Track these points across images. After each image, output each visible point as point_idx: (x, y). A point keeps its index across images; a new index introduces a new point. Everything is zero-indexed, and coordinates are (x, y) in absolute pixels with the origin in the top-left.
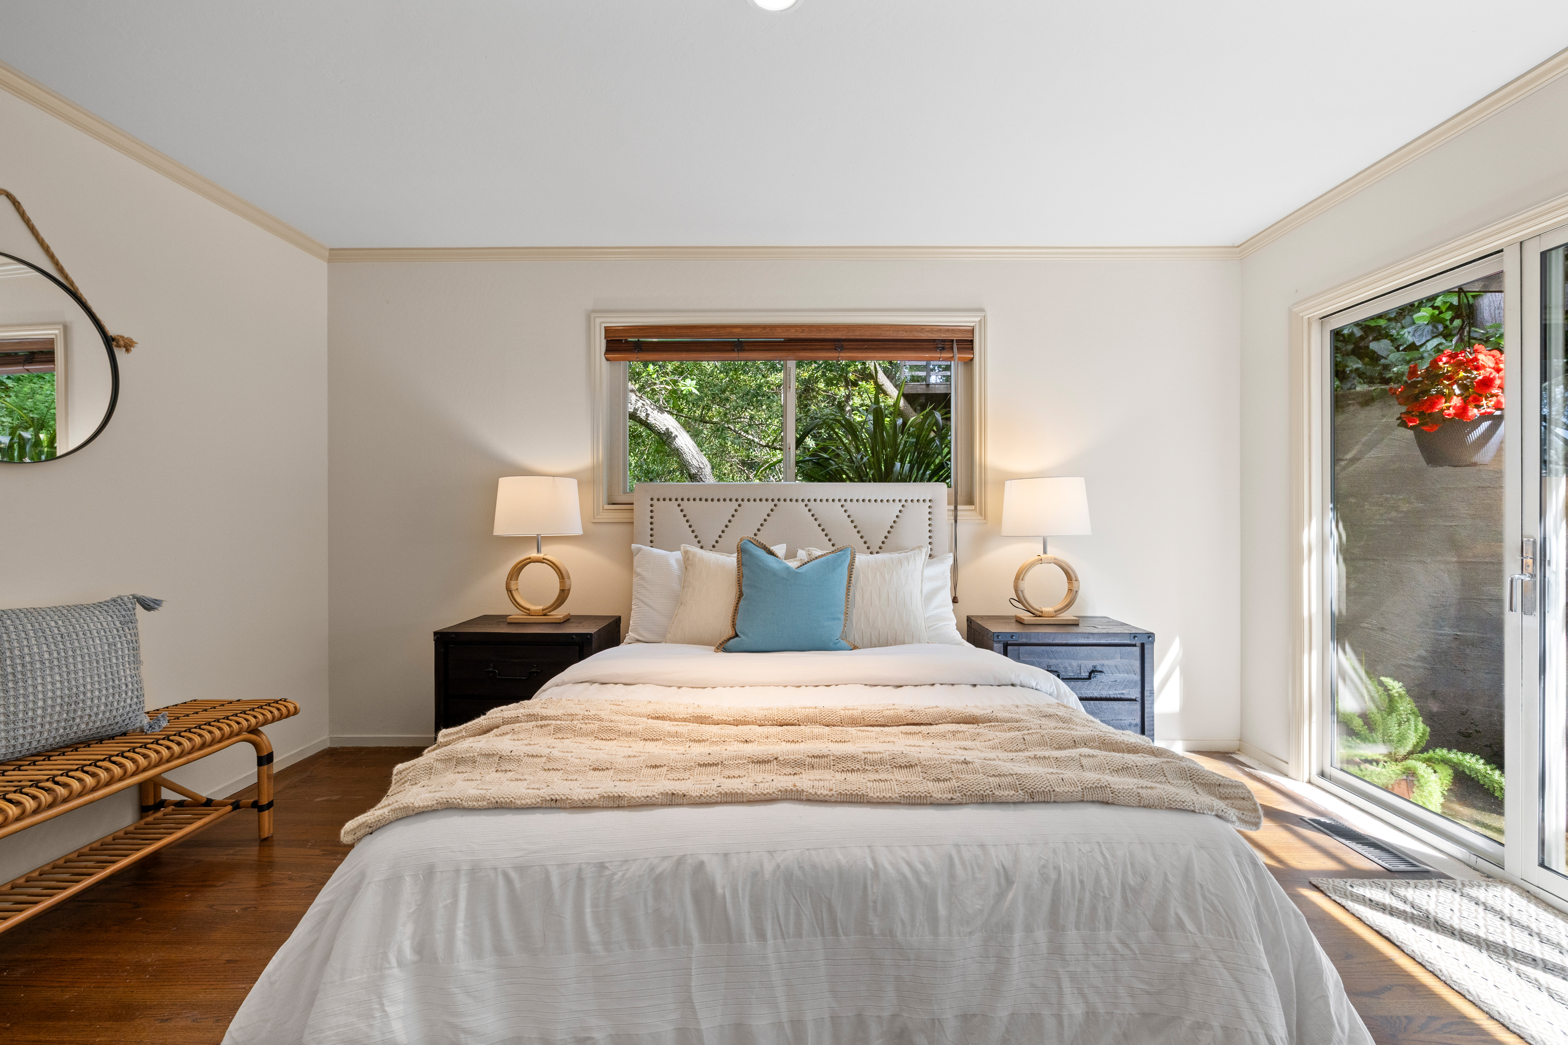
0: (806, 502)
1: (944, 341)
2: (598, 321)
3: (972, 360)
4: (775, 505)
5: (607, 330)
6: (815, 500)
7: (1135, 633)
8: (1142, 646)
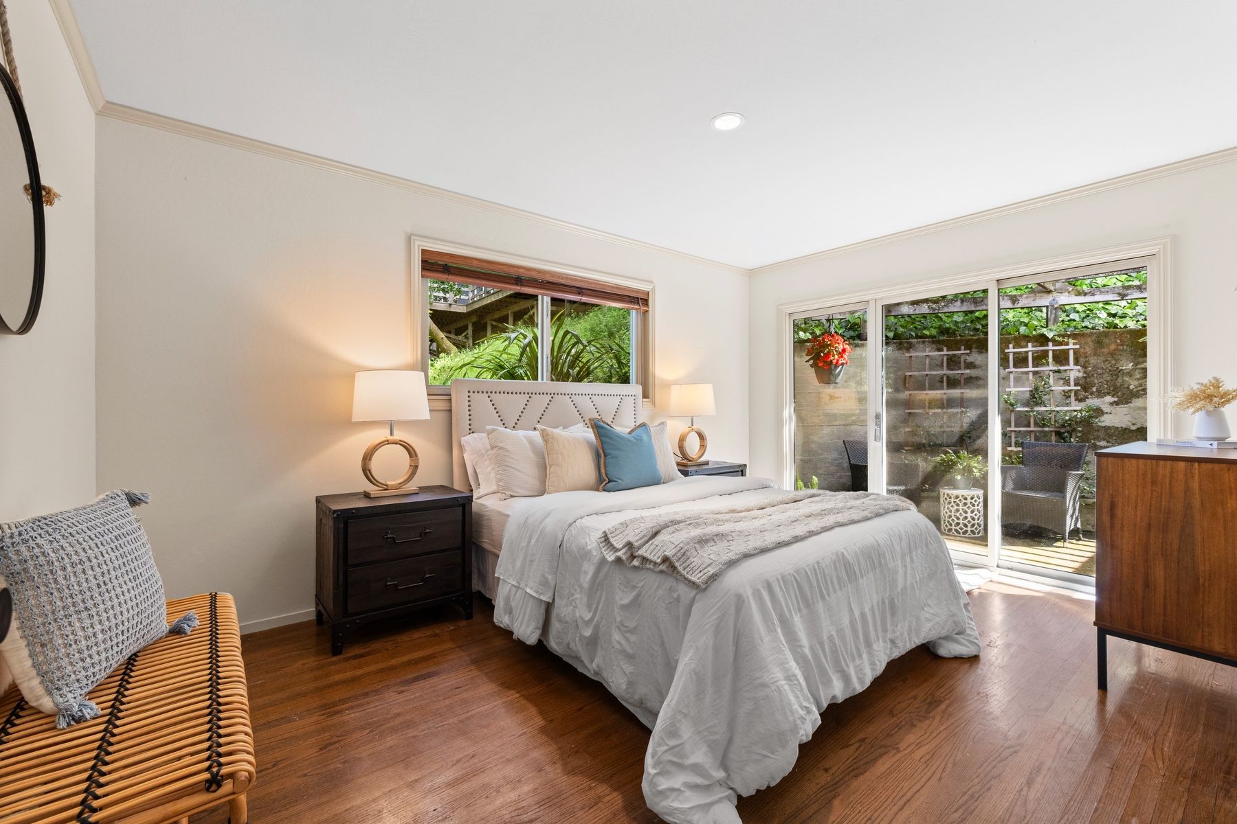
0: (570, 395)
1: (634, 297)
2: (417, 243)
3: (647, 311)
4: (552, 398)
5: (423, 251)
6: (575, 394)
7: (740, 466)
8: (742, 471)
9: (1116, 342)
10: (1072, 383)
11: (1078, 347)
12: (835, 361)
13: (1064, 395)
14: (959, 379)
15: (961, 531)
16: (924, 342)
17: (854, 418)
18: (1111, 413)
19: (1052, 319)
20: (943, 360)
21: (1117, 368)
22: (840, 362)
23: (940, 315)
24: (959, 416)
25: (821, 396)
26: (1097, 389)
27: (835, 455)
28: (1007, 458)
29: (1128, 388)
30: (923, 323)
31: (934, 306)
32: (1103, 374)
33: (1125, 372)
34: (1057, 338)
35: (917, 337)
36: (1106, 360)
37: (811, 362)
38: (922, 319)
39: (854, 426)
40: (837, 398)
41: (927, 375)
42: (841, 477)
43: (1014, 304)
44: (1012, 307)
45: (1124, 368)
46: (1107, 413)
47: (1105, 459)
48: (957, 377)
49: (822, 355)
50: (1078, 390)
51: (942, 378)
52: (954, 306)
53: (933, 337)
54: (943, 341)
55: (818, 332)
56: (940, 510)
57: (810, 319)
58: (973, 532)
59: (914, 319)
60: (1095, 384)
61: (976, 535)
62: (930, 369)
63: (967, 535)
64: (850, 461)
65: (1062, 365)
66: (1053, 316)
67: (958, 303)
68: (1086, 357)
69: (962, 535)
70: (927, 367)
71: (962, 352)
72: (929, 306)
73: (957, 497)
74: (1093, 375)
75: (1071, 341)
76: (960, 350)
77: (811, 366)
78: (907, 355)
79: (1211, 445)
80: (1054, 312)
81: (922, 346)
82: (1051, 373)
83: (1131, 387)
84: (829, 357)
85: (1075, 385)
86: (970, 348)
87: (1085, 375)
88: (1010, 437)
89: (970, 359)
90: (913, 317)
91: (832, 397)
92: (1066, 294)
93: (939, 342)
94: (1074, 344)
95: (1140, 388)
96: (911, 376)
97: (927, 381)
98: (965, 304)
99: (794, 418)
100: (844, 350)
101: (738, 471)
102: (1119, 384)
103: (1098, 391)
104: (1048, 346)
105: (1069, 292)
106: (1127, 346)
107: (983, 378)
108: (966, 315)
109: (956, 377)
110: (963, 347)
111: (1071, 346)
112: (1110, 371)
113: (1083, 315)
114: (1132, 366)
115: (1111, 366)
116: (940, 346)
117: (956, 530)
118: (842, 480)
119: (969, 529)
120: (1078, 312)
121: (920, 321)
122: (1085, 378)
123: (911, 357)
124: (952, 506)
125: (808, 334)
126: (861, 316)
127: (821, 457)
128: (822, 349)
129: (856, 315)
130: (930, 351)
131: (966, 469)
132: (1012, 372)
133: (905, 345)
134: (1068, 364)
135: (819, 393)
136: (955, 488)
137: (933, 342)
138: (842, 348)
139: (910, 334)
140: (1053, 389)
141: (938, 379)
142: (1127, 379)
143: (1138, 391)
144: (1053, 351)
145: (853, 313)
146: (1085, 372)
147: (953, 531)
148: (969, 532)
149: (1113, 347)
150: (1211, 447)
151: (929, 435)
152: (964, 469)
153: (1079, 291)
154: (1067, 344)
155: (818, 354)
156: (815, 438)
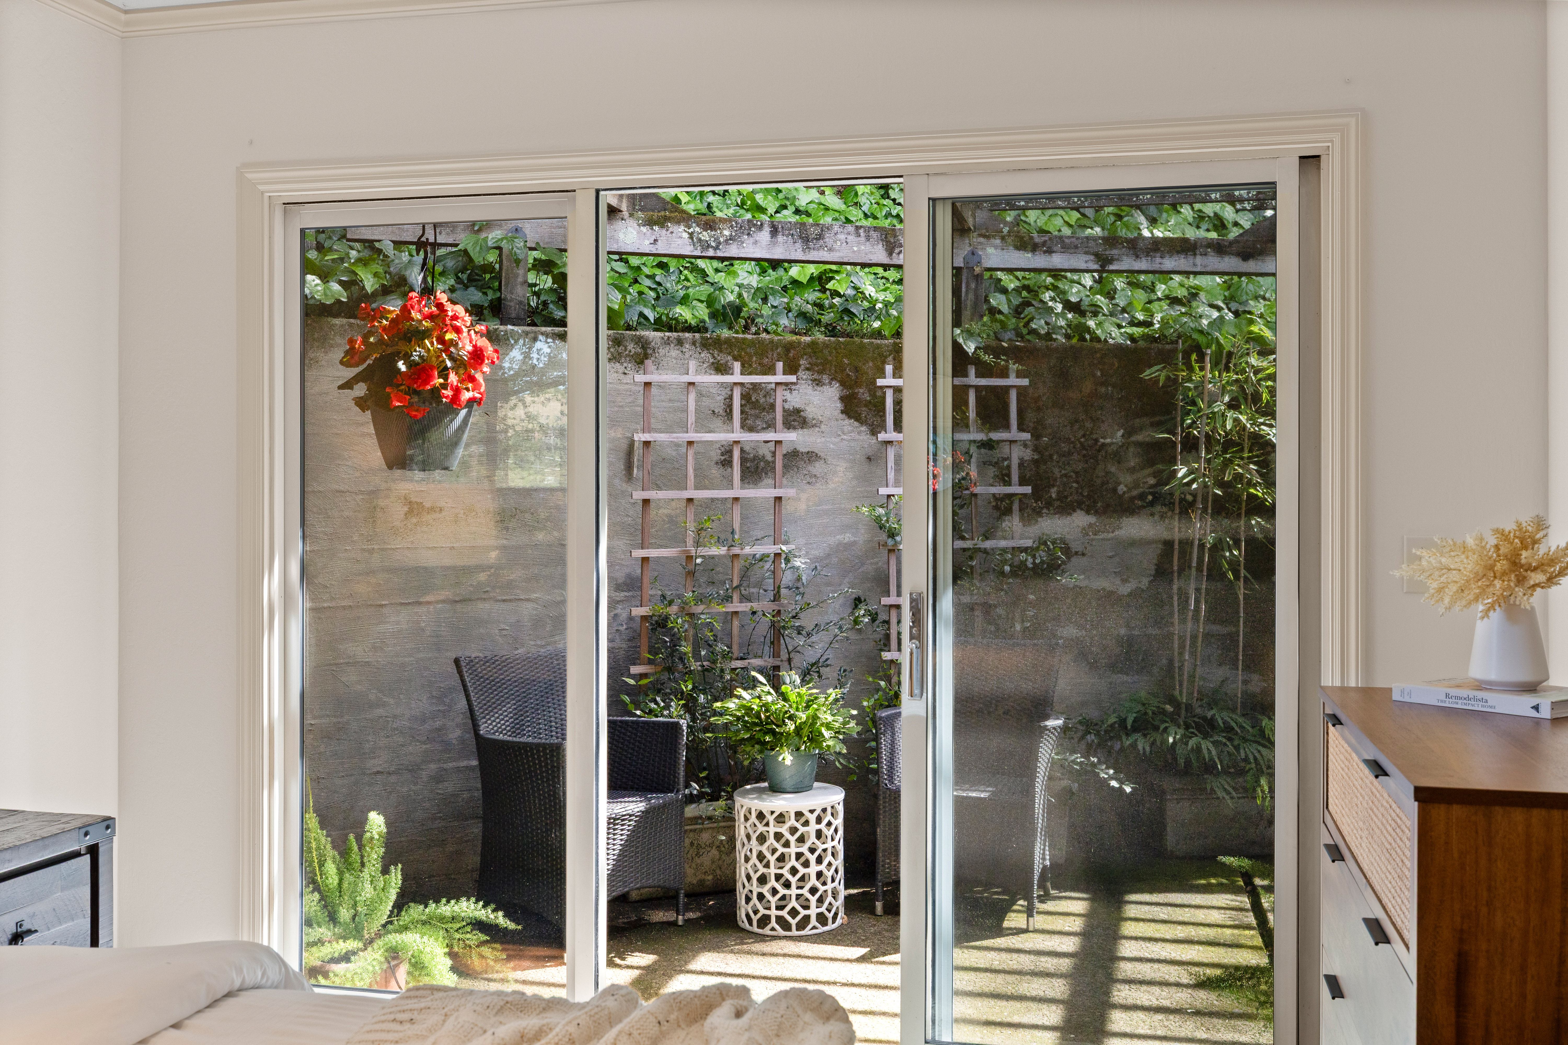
7: (86, 826)
8: (93, 851)
9: (1094, 375)
10: (1015, 477)
11: (1025, 382)
12: (448, 393)
13: (996, 508)
14: (769, 458)
15: (793, 922)
16: (680, 342)
17: (482, 577)
18: (1083, 554)
19: (969, 303)
20: (731, 397)
21: (1096, 440)
22: (466, 395)
23: (701, 263)
24: (768, 565)
25: (382, 503)
26: (1058, 493)
27: (422, 704)
28: (883, 683)
29: (1115, 490)
30: (659, 284)
31: (705, 236)
32: (1070, 453)
33: (1110, 450)
34: (987, 358)
35: (660, 325)
36: (1077, 421)
37: (360, 390)
38: (658, 271)
39: (481, 605)
40: (432, 510)
41: (690, 443)
42: (438, 778)
43: (890, 254)
44: (885, 260)
45: (1108, 441)
46: (1076, 553)
47: (1443, 808)
48: (765, 451)
49: (402, 366)
50: (1025, 495)
51: (729, 452)
52: (756, 242)
53: (700, 328)
54: (728, 341)
55: (370, 284)
56: (734, 862)
57: (343, 234)
58: (822, 919)
59: (638, 269)
60: (1055, 480)
61: (830, 927)
62: (701, 427)
63: (807, 932)
64: (475, 727)
65: (995, 428)
66: (971, 296)
67: (764, 235)
68: (1039, 409)
69: (794, 932)
70: (692, 418)
71: (780, 378)
72: (691, 235)
73: (781, 819)
74: (1051, 456)
75: (1013, 367)
76: (771, 370)
77: (361, 403)
78: (641, 378)
79: (1536, 708)
80: (973, 286)
81: (674, 352)
82: (973, 449)
83: (1122, 489)
84: (430, 378)
85: (1022, 483)
86: (791, 368)
87: (1036, 457)
88: (887, 622)
89: (794, 400)
90: (634, 261)
91: (414, 508)
92: (998, 241)
93: (717, 344)
94: (1019, 375)
95: (1135, 493)
96: (647, 444)
97: (690, 458)
98: (780, 238)
99: (300, 601)
100: (478, 355)
101: (76, 855)
102: (1099, 481)
103: (1061, 497)
104: (966, 375)
105: (1003, 238)
106: (1114, 387)
107: (822, 455)
108: (763, 271)
109: (761, 453)
110: (780, 365)
111: (1012, 380)
112: (1083, 447)
113: (1016, 301)
114: (1123, 436)
115: (1084, 436)
116: (723, 358)
117: (780, 920)
118: (449, 787)
119: (813, 912)
120: (1004, 291)
121: (651, 277)
122: (1036, 462)
123: (648, 384)
124: (774, 851)
125: (335, 287)
126: (504, 244)
127: (380, 711)
128: (403, 347)
129: (493, 236)
130: (697, 372)
131: (805, 732)
132: (890, 442)
133: (631, 346)
134: (1007, 427)
135: (374, 493)
136: (776, 789)
137: (706, 345)
138: (469, 348)
139: (641, 315)
140: (977, 490)
141: (716, 455)
142: (1113, 469)
143: (1132, 499)
144: (978, 388)
145: (477, 227)
146: (1036, 449)
147: (773, 923)
148: (813, 921)
149: (1088, 387)
150: (1534, 714)
151: (695, 626)
152: (798, 730)
153: (1021, 238)
154: (1004, 374)
155: (387, 363)
156: (358, 650)
